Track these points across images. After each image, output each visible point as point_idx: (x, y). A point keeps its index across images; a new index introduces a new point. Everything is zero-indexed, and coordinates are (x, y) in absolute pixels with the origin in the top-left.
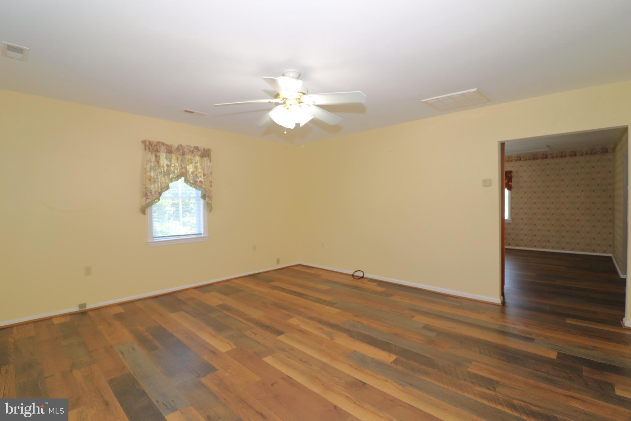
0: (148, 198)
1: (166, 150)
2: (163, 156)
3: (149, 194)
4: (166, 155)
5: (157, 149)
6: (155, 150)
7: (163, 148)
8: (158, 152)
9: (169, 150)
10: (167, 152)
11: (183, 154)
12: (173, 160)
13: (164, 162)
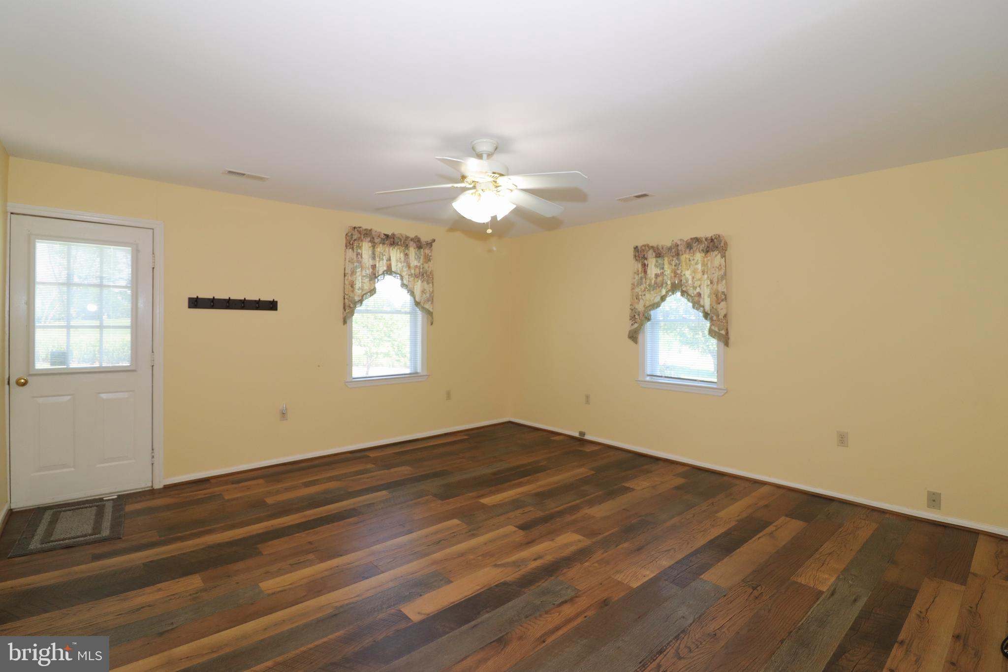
0: (636, 322)
1: (654, 254)
2: (652, 262)
3: (637, 317)
4: (657, 261)
5: (644, 255)
6: (642, 257)
7: (651, 254)
8: (646, 259)
9: (659, 255)
10: (656, 257)
11: (678, 254)
12: (666, 266)
13: (652, 270)
